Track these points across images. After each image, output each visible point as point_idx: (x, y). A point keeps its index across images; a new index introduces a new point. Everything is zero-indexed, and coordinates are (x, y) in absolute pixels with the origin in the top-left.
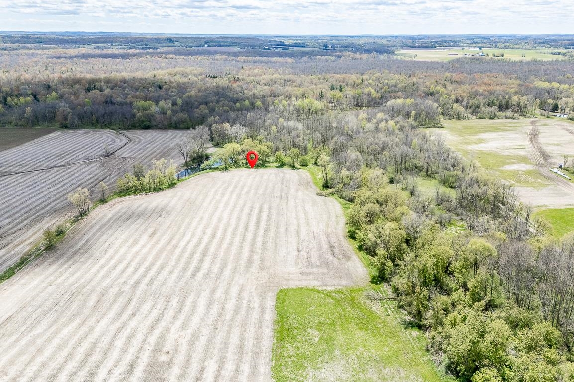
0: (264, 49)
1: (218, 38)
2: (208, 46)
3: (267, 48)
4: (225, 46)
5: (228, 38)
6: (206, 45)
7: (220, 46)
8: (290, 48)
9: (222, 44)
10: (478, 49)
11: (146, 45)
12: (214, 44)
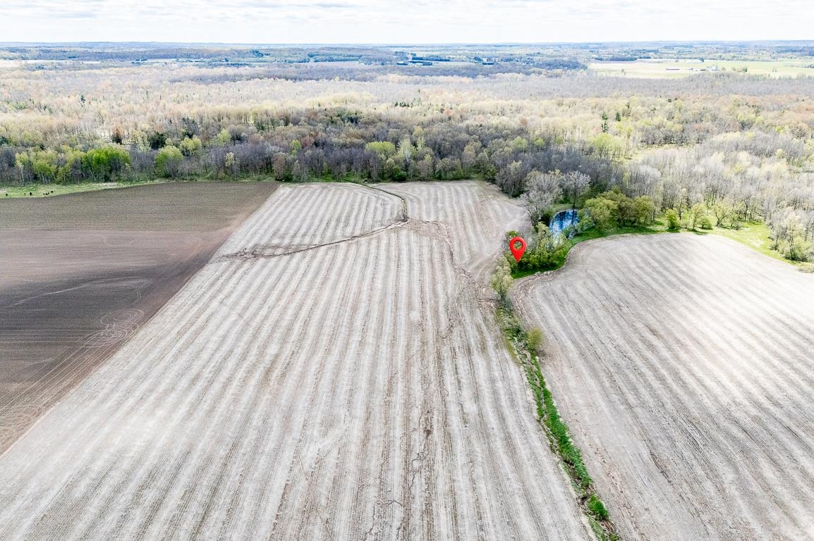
0: (398, 64)
1: (323, 49)
2: (316, 61)
3: (402, 62)
4: (341, 61)
5: (336, 49)
6: (312, 60)
7: (331, 60)
8: (433, 62)
9: (335, 58)
10: (699, 61)
11: (227, 61)
12: (324, 57)
